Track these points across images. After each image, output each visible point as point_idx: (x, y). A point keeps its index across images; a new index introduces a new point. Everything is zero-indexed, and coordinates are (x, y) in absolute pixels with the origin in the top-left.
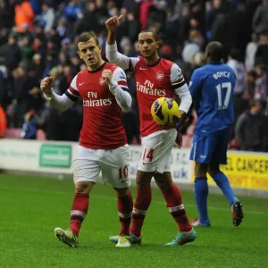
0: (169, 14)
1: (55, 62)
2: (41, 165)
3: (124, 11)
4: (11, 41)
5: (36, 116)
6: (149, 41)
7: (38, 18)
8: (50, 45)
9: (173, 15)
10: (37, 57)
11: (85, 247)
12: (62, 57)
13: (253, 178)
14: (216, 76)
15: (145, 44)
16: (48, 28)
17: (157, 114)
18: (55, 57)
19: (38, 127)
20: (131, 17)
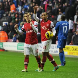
0: (53, 8)
1: (22, 21)
2: (18, 49)
3: (40, 7)
4: (9, 15)
5: (16, 36)
6: (45, 15)
7: (17, 9)
8: (20, 16)
9: (54, 8)
10: (16, 19)
11: (30, 72)
12: (23, 19)
13: (76, 53)
14: (63, 24)
15: (44, 16)
16: (20, 11)
17: (47, 36)
18: (22, 19)
19: (17, 39)
20: (42, 8)
